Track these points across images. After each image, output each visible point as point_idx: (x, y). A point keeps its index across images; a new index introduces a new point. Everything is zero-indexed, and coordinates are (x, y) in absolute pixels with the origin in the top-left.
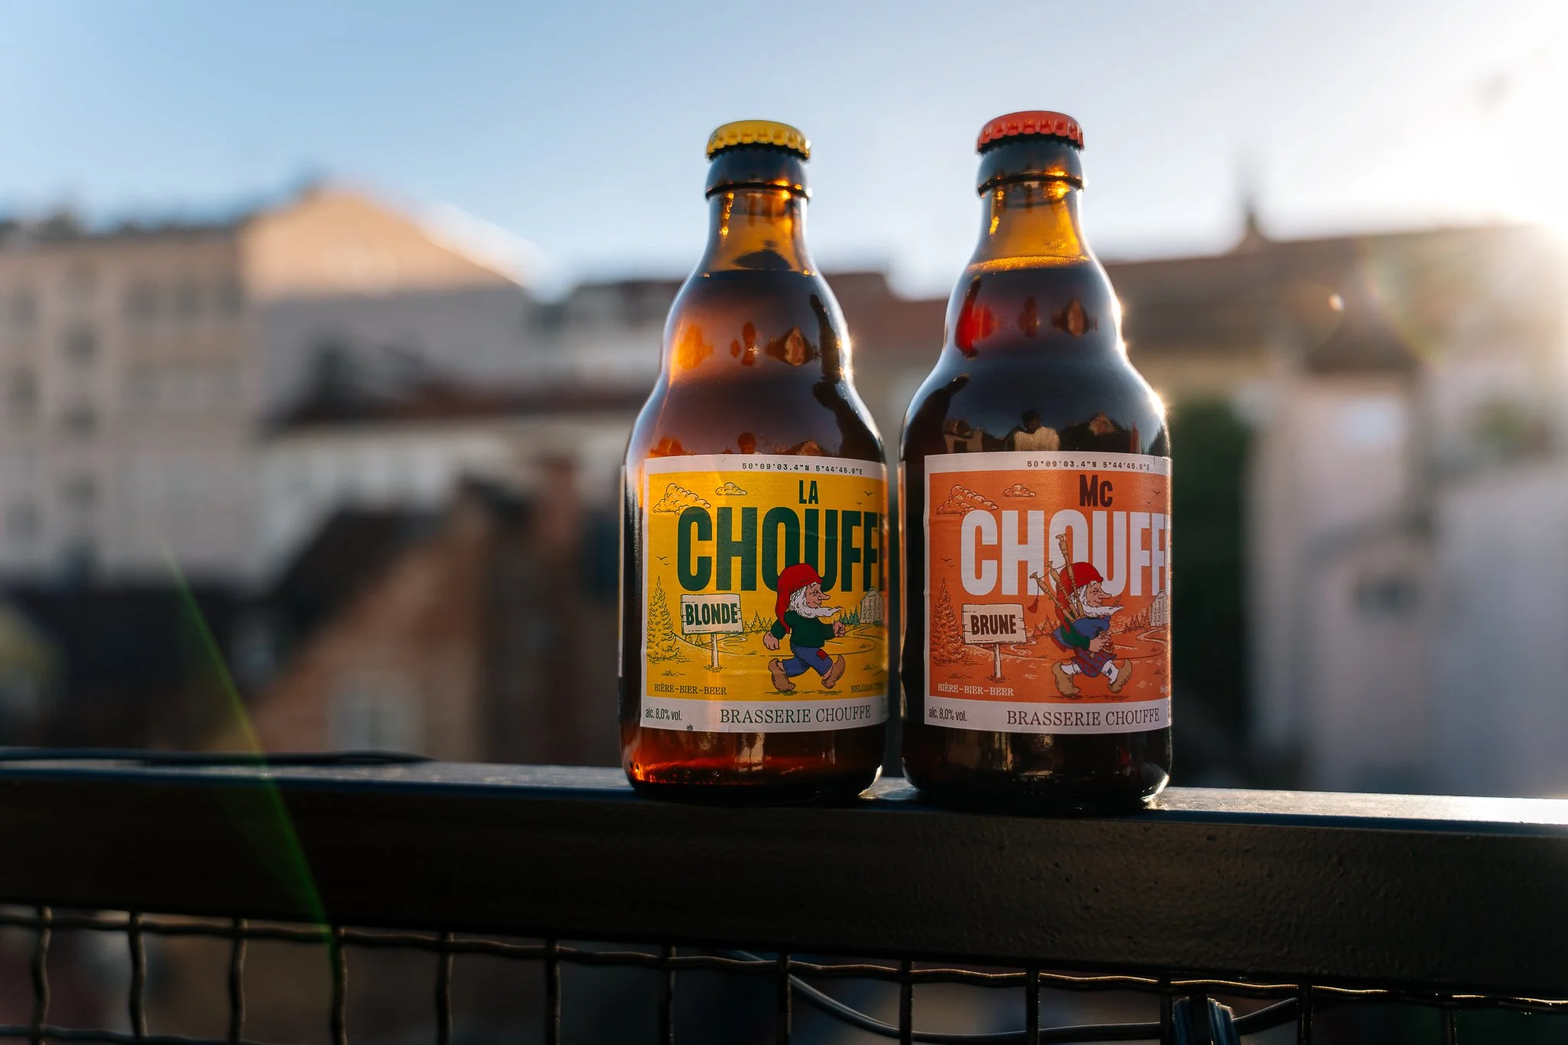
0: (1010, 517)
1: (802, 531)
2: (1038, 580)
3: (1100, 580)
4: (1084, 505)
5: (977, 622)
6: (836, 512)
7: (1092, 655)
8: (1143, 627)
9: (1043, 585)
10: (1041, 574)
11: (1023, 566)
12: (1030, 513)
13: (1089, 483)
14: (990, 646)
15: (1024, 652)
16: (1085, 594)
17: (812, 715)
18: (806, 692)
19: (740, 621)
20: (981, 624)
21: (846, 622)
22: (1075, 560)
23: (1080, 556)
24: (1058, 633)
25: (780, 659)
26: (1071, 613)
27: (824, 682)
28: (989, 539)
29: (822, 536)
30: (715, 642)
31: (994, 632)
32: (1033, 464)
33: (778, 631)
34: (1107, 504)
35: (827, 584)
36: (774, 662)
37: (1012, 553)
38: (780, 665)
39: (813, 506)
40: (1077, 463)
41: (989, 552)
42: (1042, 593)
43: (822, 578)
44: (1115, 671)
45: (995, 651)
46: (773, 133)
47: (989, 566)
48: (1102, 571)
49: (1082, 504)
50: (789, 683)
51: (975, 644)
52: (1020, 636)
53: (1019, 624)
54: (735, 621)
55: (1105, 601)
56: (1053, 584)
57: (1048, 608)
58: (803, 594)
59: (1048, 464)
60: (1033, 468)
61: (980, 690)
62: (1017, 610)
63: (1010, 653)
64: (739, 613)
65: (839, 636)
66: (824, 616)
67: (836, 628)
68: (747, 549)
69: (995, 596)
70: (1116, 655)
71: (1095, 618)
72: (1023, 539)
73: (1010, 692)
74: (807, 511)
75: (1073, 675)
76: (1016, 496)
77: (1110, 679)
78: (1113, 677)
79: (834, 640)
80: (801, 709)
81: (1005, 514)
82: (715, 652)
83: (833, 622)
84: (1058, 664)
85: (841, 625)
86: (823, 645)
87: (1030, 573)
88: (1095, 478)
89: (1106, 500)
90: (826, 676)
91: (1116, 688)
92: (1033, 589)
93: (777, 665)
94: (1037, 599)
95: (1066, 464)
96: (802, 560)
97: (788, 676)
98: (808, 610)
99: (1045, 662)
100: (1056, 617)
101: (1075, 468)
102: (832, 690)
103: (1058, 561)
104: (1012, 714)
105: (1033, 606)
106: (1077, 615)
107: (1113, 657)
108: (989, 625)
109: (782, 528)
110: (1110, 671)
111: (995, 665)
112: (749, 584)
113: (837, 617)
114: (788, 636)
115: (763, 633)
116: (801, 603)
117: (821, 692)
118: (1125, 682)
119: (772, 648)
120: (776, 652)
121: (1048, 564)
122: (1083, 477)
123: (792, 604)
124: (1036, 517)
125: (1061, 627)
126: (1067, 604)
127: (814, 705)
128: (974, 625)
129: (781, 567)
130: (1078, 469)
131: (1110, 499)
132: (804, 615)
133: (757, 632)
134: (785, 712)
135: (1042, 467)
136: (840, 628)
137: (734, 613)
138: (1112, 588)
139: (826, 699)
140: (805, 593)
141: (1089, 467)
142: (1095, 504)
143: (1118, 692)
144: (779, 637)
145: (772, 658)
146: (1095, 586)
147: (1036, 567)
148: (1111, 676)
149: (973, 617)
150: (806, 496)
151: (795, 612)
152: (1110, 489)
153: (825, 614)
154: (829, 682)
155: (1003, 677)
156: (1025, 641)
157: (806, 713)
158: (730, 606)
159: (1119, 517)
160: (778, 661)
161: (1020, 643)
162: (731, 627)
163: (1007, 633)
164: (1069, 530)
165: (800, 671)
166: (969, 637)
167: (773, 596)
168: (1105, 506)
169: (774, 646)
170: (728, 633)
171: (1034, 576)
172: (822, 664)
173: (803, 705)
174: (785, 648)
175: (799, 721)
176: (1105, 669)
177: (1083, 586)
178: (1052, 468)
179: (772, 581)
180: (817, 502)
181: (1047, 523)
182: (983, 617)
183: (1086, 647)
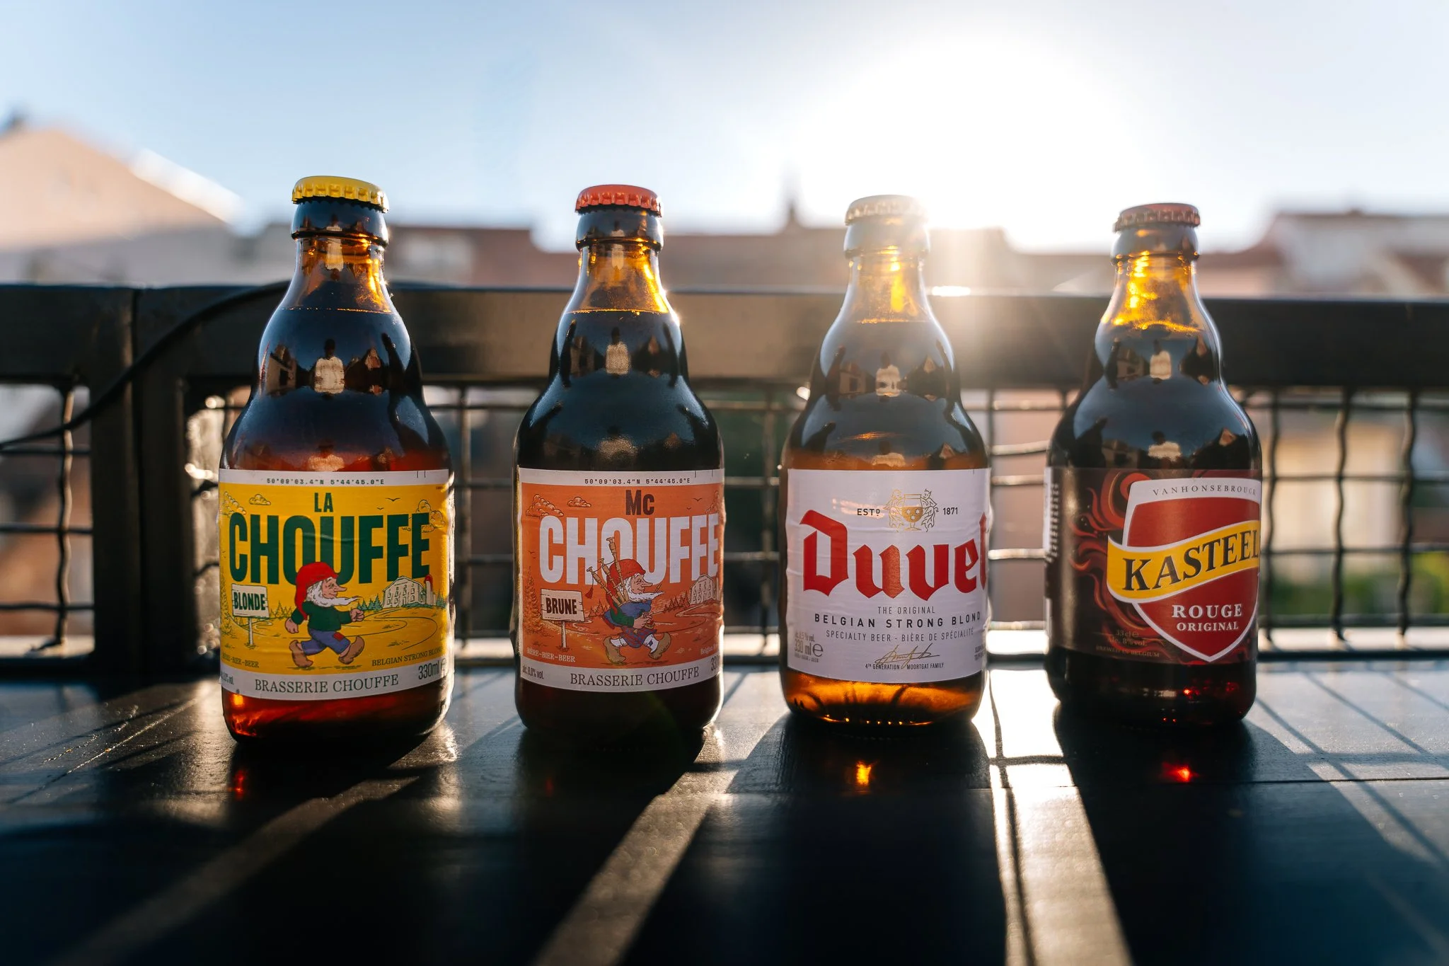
0: (573, 523)
1: (318, 535)
2: (593, 573)
3: (643, 572)
4: (630, 514)
5: (550, 603)
6: (352, 518)
7: (636, 631)
8: (682, 606)
9: (597, 577)
10: (595, 569)
11: (581, 561)
12: (587, 520)
13: (634, 496)
14: (559, 623)
15: (583, 629)
16: (630, 585)
17: (330, 687)
18: (323, 668)
19: (266, 608)
20: (553, 605)
21: (364, 608)
22: (622, 558)
23: (626, 554)
24: (608, 615)
25: (300, 641)
26: (619, 599)
27: (341, 659)
28: (558, 539)
29: (337, 538)
30: (250, 625)
31: (562, 612)
32: (589, 481)
33: (297, 617)
34: (649, 512)
35: (344, 577)
36: (294, 643)
37: (574, 550)
38: (299, 645)
39: (328, 514)
40: (624, 481)
41: (558, 550)
42: (596, 583)
43: (338, 574)
44: (656, 643)
45: (562, 627)
46: (358, 190)
47: (558, 560)
48: (645, 566)
49: (628, 513)
50: (307, 660)
51: (549, 620)
52: (580, 616)
53: (579, 607)
54: (263, 609)
55: (647, 588)
56: (605, 576)
57: (600, 594)
58: (319, 587)
59: (601, 482)
60: (589, 484)
61: (552, 657)
62: (577, 596)
63: (573, 629)
64: (266, 602)
65: (356, 621)
66: (340, 605)
67: (353, 615)
68: (270, 550)
69: (562, 585)
70: (656, 630)
71: (638, 602)
72: (582, 541)
73: (573, 659)
74: (322, 518)
75: (620, 647)
76: (576, 506)
77: (651, 649)
78: (654, 647)
79: (352, 624)
80: (319, 681)
81: (569, 519)
82: (251, 633)
83: (350, 610)
84: (608, 639)
85: (359, 612)
86: (340, 629)
87: (587, 568)
88: (639, 492)
89: (649, 509)
90: (343, 654)
91: (656, 656)
92: (589, 580)
93: (297, 645)
94: (592, 588)
95: (615, 482)
96: (318, 559)
97: (306, 654)
98: (324, 601)
99: (598, 637)
100: (606, 602)
101: (622, 485)
102: (349, 665)
103: (609, 558)
104: (574, 677)
105: (589, 594)
106: (623, 599)
107: (654, 632)
108: (558, 606)
109: (299, 533)
110: (651, 643)
111: (562, 638)
112: (273, 579)
113: (355, 605)
114: (305, 622)
115: (285, 619)
116: (316, 594)
117: (338, 667)
118: (664, 651)
119: (292, 631)
120: (296, 635)
121: (600, 561)
122: (628, 492)
123: (309, 595)
124: (591, 523)
125: (611, 610)
126: (615, 592)
127: (331, 678)
128: (548, 605)
129: (299, 564)
130: (625, 485)
131: (652, 509)
132: (320, 605)
133: (280, 618)
134: (304, 684)
135: (596, 484)
136: (357, 614)
137: (263, 602)
138: (654, 578)
139: (343, 672)
140: (321, 587)
141: (634, 484)
142: (639, 513)
143: (658, 658)
144: (298, 622)
145: (291, 640)
146: (638, 578)
147: (592, 563)
148: (651, 647)
149: (548, 599)
150: (321, 506)
151: (311, 603)
152: (652, 500)
153: (341, 603)
154: (346, 659)
155: (568, 648)
156: (583, 620)
157: (323, 686)
158: (260, 596)
159: (660, 523)
160: (298, 642)
161: (580, 621)
162: (259, 613)
163: (570, 613)
164: (617, 534)
165: (317, 650)
166: (545, 615)
167: (292, 589)
168: (647, 514)
169: (294, 630)
170: (259, 618)
171: (590, 570)
172: (341, 644)
173: (319, 678)
174: (303, 631)
175: (316, 691)
176: (647, 641)
177: (628, 578)
178: (603, 485)
179: (291, 576)
180: (331, 511)
181: (600, 529)
182: (554, 600)
183: (631, 626)
